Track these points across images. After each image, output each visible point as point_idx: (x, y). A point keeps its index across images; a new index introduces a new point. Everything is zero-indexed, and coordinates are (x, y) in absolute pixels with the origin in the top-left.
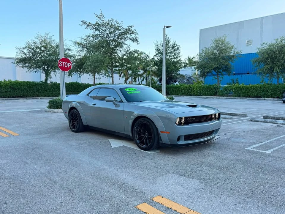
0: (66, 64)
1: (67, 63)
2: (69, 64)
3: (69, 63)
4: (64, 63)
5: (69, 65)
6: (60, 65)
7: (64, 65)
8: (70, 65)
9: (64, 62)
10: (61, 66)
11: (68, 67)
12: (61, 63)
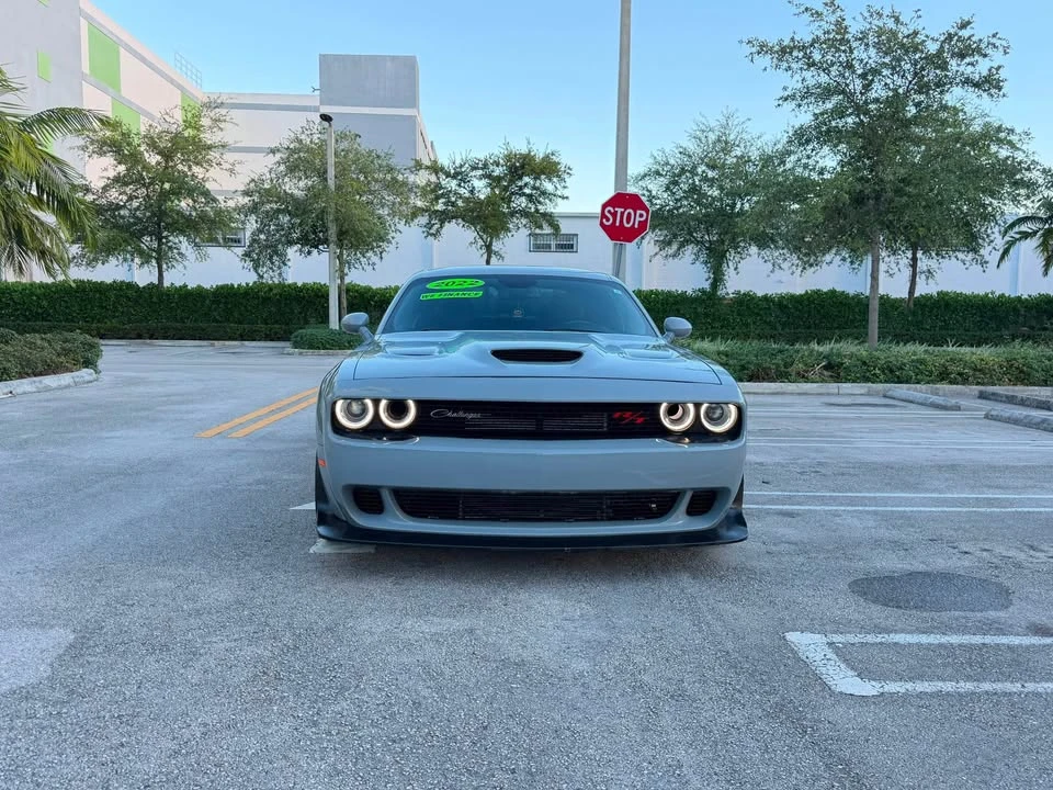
0: (629, 214)
1: (631, 211)
2: (641, 216)
3: (639, 212)
4: (622, 213)
5: (638, 219)
6: (608, 220)
7: (621, 221)
8: (642, 219)
9: (619, 210)
10: (607, 224)
11: (636, 226)
12: (609, 212)
